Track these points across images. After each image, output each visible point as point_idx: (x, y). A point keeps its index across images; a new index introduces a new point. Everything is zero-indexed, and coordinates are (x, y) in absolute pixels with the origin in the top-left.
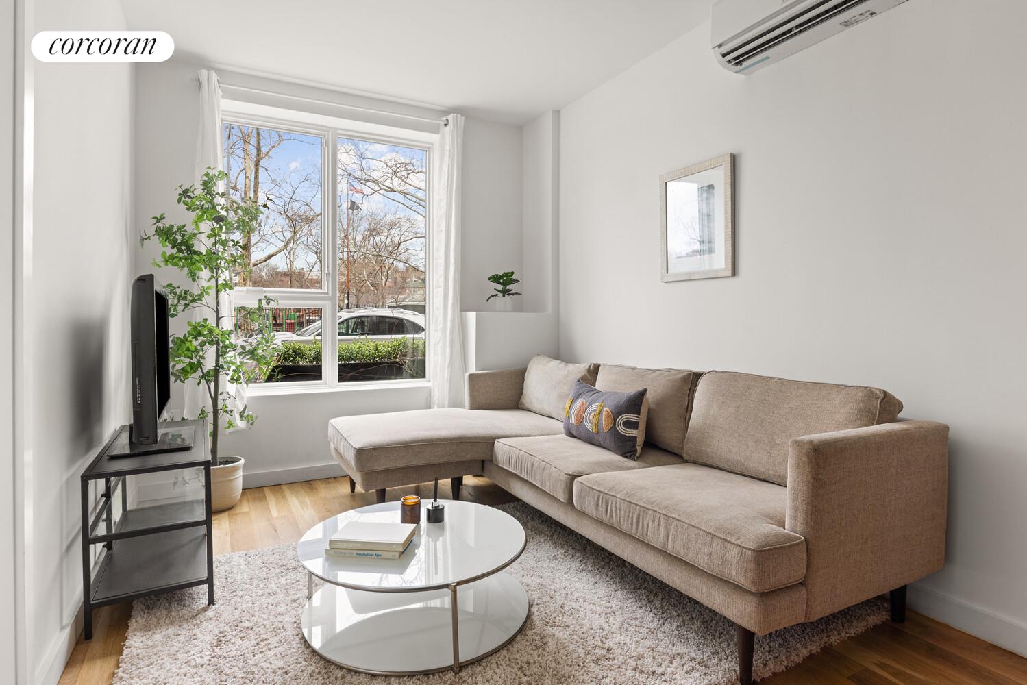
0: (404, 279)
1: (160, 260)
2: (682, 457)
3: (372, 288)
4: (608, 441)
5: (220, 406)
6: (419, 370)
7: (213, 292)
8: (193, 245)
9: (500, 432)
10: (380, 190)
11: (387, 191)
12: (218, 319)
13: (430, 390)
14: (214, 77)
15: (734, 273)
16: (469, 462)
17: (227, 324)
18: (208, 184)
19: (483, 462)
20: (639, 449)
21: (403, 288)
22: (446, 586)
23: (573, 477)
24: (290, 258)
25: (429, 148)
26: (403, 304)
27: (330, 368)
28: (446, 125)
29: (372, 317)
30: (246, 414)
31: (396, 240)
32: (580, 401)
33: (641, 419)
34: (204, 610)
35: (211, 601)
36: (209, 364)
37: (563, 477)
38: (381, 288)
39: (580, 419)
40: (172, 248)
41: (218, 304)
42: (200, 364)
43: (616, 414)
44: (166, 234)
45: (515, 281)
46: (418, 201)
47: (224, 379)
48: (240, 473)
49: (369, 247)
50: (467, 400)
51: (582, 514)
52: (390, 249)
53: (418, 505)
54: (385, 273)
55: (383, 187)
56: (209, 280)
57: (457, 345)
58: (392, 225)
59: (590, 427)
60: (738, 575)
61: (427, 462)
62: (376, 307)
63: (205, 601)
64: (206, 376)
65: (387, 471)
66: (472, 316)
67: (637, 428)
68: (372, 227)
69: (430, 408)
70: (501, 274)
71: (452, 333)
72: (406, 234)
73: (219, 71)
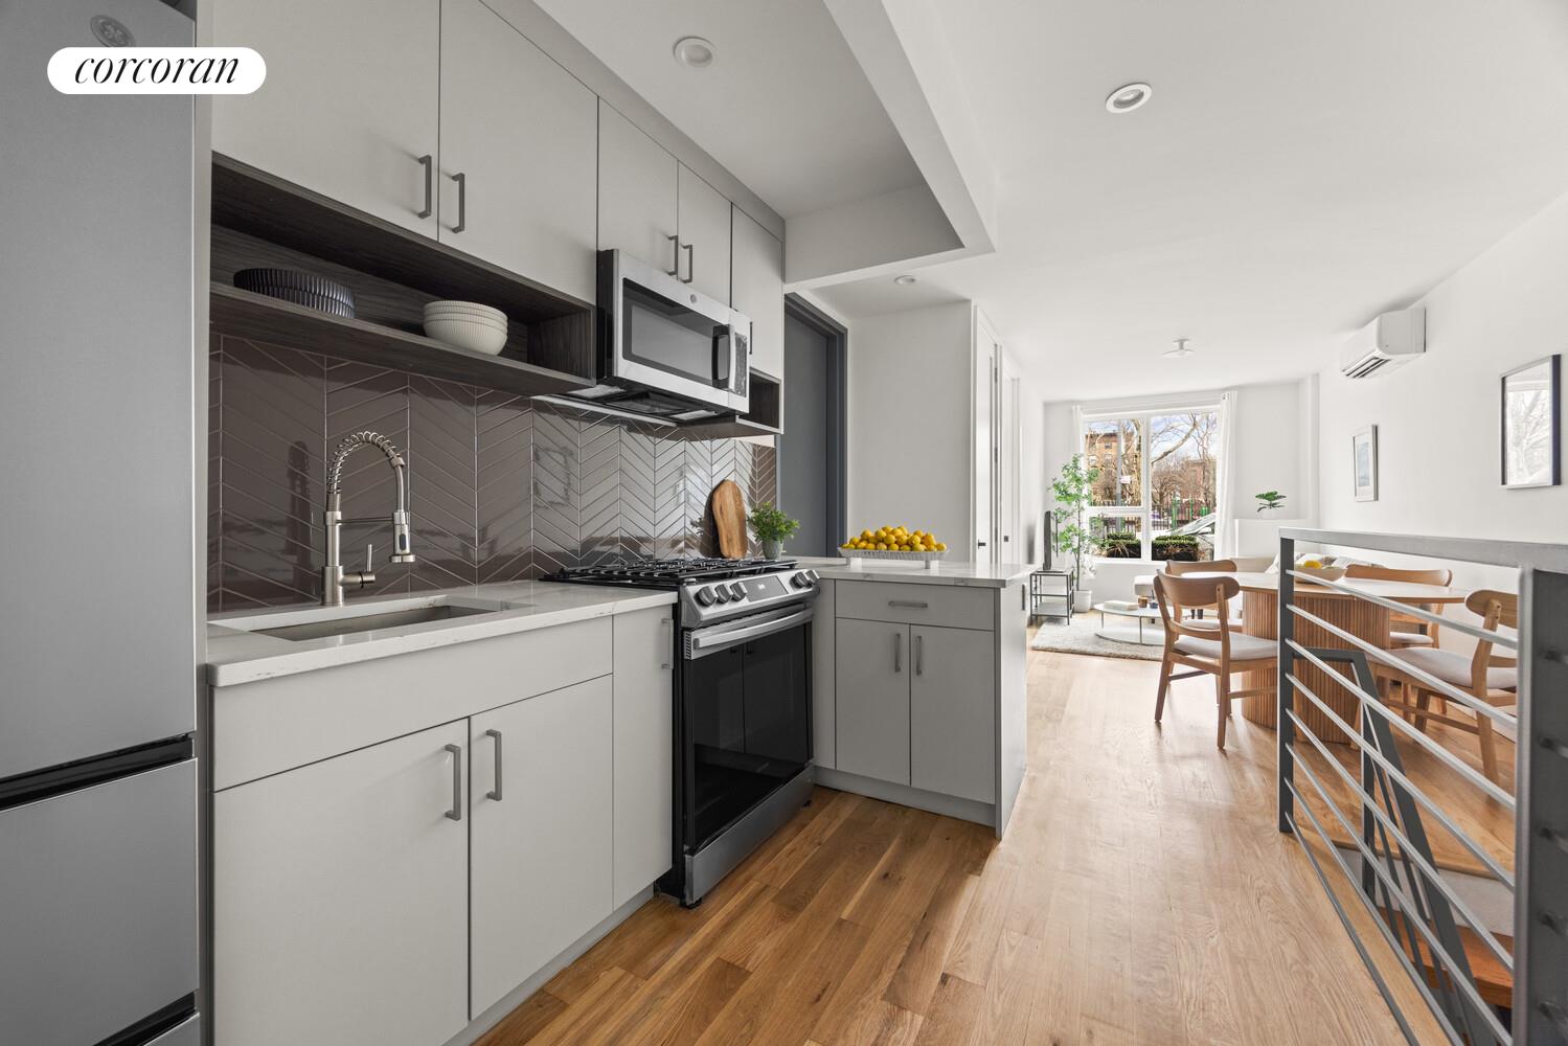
1: (1055, 498)
8: (1068, 491)
14: (1079, 407)
15: (1377, 498)
27: (1146, 551)
28: (1224, 399)
36: (1076, 546)
40: (1060, 493)
42: (1071, 545)
45: (1280, 497)
47: (1082, 552)
48: (1090, 597)
64: (1073, 550)
66: (1237, 521)
70: (1270, 493)
73: (1082, 403)
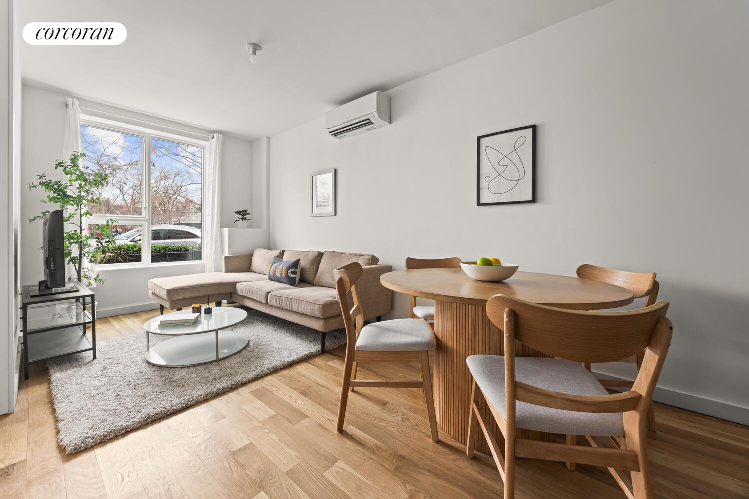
0: (184, 207)
1: (47, 199)
2: (313, 284)
3: (162, 212)
4: (285, 280)
5: (82, 275)
6: (198, 256)
7: (77, 216)
8: (67, 192)
9: (239, 281)
10: (169, 154)
11: (173, 155)
12: (81, 230)
13: (204, 266)
14: (77, 103)
15: (336, 214)
16: (224, 294)
17: (86, 233)
18: (74, 160)
19: (231, 293)
20: (297, 282)
21: (184, 212)
22: (214, 330)
23: (268, 293)
24: (99, 191)
25: (204, 147)
26: (184, 222)
27: (146, 255)
28: (213, 138)
29: (165, 230)
30: (99, 279)
31: (179, 184)
32: (275, 265)
33: (298, 271)
34: (92, 361)
35: (95, 357)
36: (75, 253)
37: (265, 294)
38: (168, 212)
39: (274, 272)
40: (54, 193)
41: (81, 222)
42: (69, 254)
43: (288, 269)
44: (48, 185)
45: (248, 214)
46: (194, 162)
49: (160, 187)
50: (224, 269)
51: (272, 306)
52: (175, 189)
53: (201, 307)
54: (172, 203)
55: (170, 152)
56: (76, 210)
57: (219, 243)
58: (177, 175)
59: (278, 275)
60: (318, 314)
61: (203, 295)
62: (165, 223)
63: (92, 358)
64: (73, 260)
65: (183, 300)
66: (226, 230)
67: (296, 274)
68: (162, 174)
69: (204, 273)
70: (241, 210)
71: (216, 237)
72: (186, 180)
73: (79, 99)
